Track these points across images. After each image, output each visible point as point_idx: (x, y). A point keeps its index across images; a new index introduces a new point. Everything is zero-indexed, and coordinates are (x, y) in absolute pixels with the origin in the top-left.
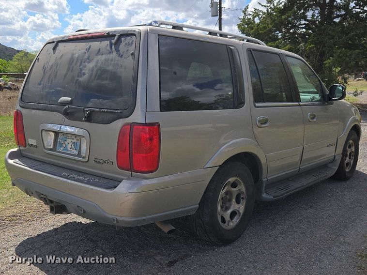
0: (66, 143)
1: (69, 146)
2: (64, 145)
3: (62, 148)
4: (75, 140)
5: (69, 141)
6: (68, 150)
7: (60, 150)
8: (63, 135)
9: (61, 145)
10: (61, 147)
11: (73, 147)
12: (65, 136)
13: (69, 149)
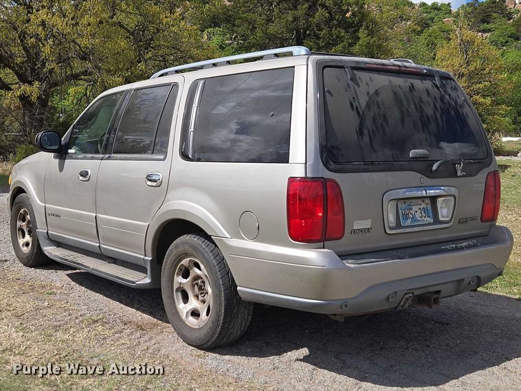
0: (413, 212)
1: (418, 216)
2: (411, 216)
3: (409, 221)
4: (423, 205)
5: (415, 208)
6: (418, 221)
7: (406, 224)
8: (405, 203)
9: (406, 217)
10: (407, 219)
11: (424, 214)
12: (407, 204)
13: (420, 219)
